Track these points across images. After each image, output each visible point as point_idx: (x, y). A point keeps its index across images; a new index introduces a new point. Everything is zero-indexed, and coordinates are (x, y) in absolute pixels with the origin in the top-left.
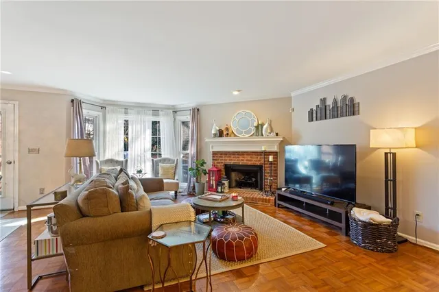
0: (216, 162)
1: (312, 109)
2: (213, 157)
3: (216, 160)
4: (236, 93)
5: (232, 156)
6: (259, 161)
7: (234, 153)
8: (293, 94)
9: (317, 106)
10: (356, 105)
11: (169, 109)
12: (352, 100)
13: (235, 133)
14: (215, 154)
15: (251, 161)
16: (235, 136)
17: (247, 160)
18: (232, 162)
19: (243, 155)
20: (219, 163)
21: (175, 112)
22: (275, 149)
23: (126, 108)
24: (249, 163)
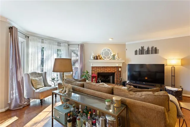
0: (93, 72)
1: (136, 50)
2: (92, 69)
3: (93, 71)
4: (111, 40)
5: (102, 69)
6: (114, 70)
7: (103, 67)
8: (127, 43)
9: (139, 49)
10: (158, 50)
11: (65, 43)
12: (156, 48)
13: (103, 58)
14: (93, 68)
15: (110, 70)
16: (103, 59)
17: (109, 70)
18: (102, 71)
19: (107, 68)
20: (95, 72)
21: (69, 45)
22: (121, 65)
23: (43, 39)
24: (110, 72)
